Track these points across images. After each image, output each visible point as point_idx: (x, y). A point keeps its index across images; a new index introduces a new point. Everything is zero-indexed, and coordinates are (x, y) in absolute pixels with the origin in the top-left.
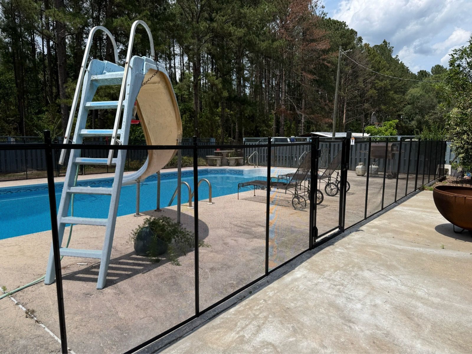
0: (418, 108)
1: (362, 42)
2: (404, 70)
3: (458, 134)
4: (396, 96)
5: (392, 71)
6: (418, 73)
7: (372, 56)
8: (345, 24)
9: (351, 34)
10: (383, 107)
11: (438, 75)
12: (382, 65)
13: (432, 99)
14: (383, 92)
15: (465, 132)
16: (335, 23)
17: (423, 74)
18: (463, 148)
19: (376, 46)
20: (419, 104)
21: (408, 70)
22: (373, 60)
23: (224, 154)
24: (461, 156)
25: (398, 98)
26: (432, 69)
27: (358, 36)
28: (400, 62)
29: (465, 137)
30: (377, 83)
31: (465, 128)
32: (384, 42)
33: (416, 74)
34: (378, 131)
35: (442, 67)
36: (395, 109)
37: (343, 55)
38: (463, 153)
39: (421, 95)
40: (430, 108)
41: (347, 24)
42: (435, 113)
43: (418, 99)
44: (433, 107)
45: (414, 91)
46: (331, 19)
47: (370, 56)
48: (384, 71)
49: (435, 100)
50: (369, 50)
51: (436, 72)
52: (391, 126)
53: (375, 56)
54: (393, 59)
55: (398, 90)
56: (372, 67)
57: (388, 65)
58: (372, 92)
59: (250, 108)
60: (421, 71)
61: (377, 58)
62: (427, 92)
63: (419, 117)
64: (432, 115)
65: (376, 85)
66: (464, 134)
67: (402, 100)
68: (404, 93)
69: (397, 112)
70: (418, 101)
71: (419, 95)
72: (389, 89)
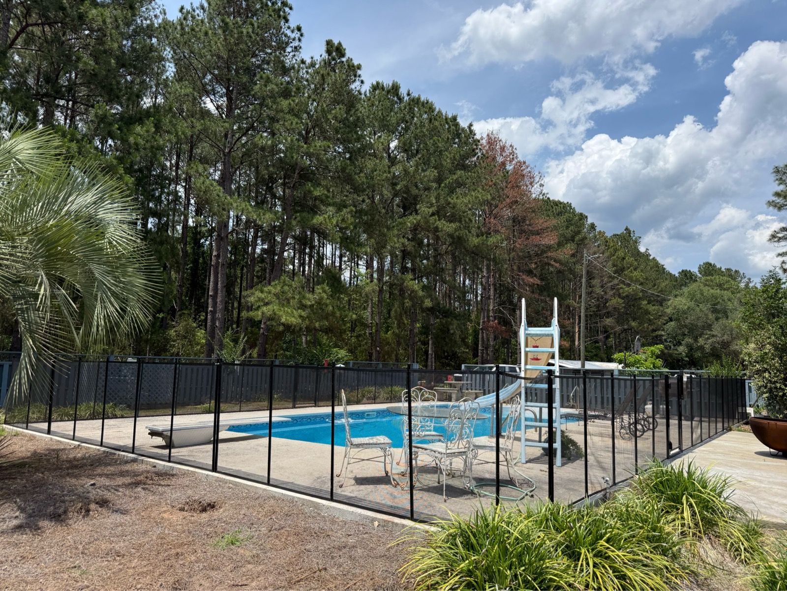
0: (686, 326)
1: (595, 230)
2: (659, 269)
3: (758, 372)
4: (651, 308)
5: (642, 271)
6: (679, 273)
7: (611, 250)
8: (570, 205)
9: (581, 220)
10: (633, 324)
11: (709, 278)
12: (628, 263)
13: (706, 315)
14: (631, 301)
15: (766, 370)
16: (557, 205)
17: (687, 276)
18: (766, 387)
19: (615, 235)
20: (687, 321)
21: (664, 269)
22: (614, 255)
23: (456, 386)
24: (765, 396)
25: (654, 310)
26: (700, 268)
27: (590, 221)
28: (651, 258)
29: (767, 375)
30: (621, 288)
31: (765, 366)
32: (627, 229)
33: (677, 275)
34: (635, 361)
35: (714, 266)
36: (651, 328)
37: (589, 260)
38: (766, 393)
39: (689, 308)
40: (703, 328)
41: (573, 206)
42: (713, 336)
43: (684, 312)
44: (709, 327)
45: (678, 302)
46: (551, 199)
47: (608, 249)
48: (631, 272)
49: (711, 316)
50: (607, 242)
51: (706, 273)
52: (653, 353)
53: (616, 250)
54: (641, 253)
55: (652, 299)
56: (614, 265)
57: (636, 263)
58: (615, 302)
59: (455, 322)
60: (683, 271)
61: (621, 253)
62: (698, 303)
63: (688, 340)
64: (708, 338)
65: (621, 291)
66: (765, 372)
67: (660, 314)
68: (661, 302)
69: (655, 331)
70: (685, 316)
71: (686, 307)
72: (640, 298)
